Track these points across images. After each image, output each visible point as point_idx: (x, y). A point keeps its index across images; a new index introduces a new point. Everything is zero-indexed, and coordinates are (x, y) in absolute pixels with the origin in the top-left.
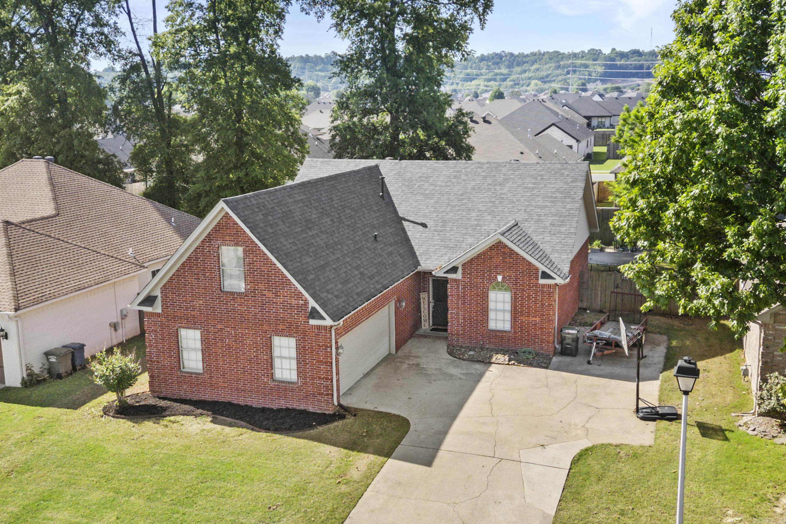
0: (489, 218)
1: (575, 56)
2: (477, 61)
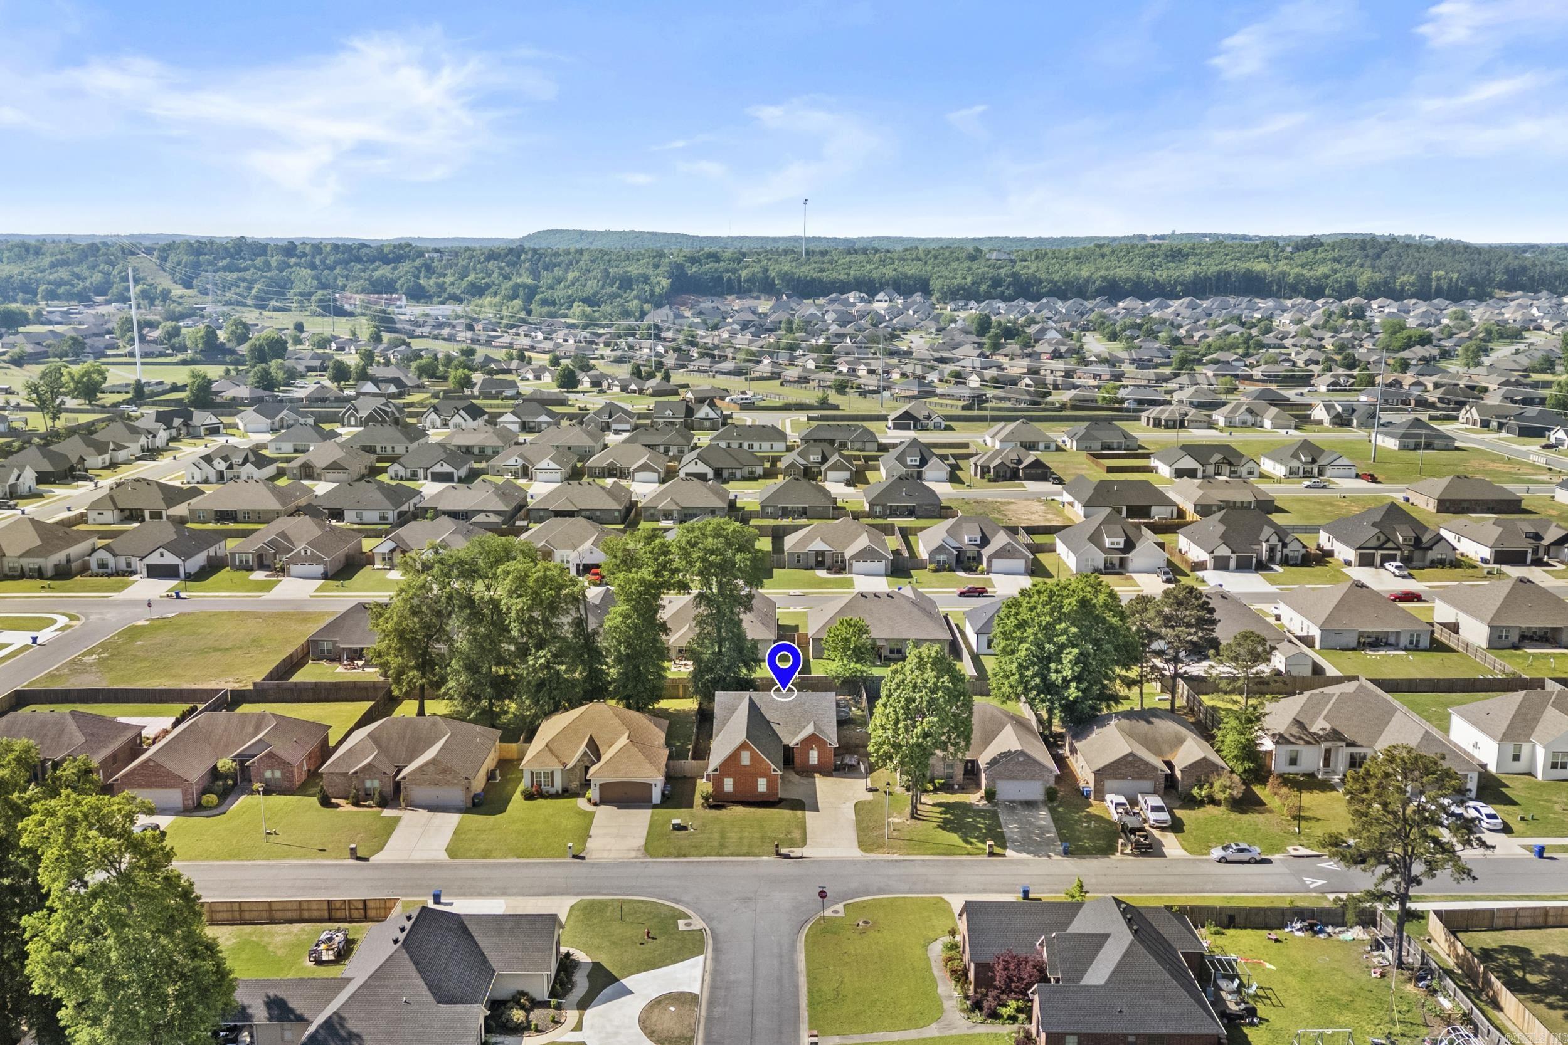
0: (803, 720)
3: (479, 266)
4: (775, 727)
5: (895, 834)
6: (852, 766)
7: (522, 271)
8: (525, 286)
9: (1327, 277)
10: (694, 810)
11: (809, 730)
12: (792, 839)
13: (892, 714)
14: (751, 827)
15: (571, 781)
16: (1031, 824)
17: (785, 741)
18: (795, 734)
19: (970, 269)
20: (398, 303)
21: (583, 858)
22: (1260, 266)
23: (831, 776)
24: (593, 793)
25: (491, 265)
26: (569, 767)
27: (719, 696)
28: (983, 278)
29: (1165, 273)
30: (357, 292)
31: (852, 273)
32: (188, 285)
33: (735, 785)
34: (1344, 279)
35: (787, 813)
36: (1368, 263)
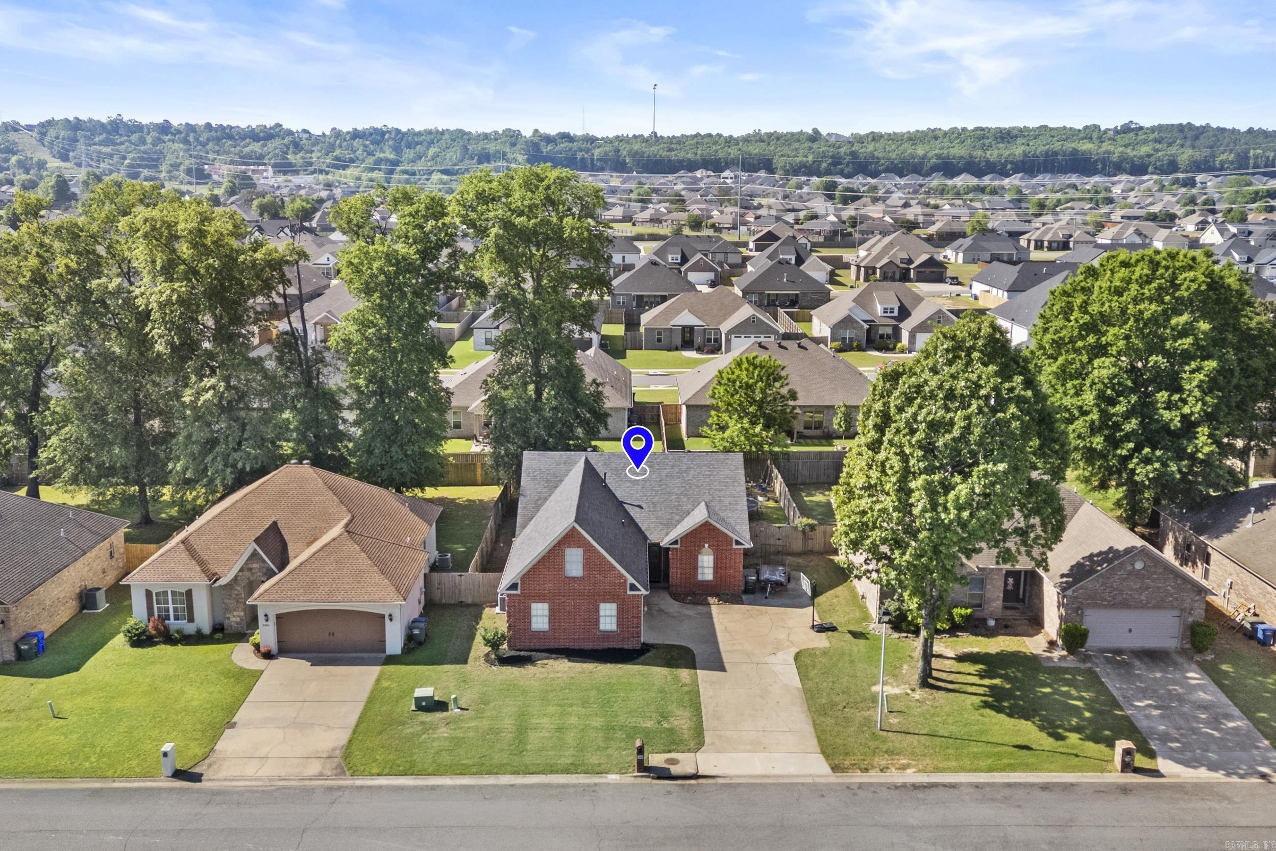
0: (685, 499)
1: (486, 136)
2: (348, 137)
3: (345, 144)
4: (633, 512)
5: (894, 720)
6: (778, 584)
7: (386, 148)
8: (387, 160)
9: (1149, 156)
10: (468, 668)
11: (698, 516)
12: (671, 731)
13: (896, 462)
14: (585, 703)
15: (227, 610)
16: (1180, 699)
17: (653, 538)
18: (670, 525)
19: (810, 148)
20: (265, 174)
21: (196, 778)
22: (1086, 146)
23: (741, 602)
24: (266, 635)
25: (356, 143)
26: (223, 582)
27: (530, 458)
28: (824, 156)
29: (996, 153)
30: (226, 163)
31: (699, 152)
32: (65, 158)
33: (553, 616)
34: (1167, 158)
35: (659, 673)
36: (1188, 143)
